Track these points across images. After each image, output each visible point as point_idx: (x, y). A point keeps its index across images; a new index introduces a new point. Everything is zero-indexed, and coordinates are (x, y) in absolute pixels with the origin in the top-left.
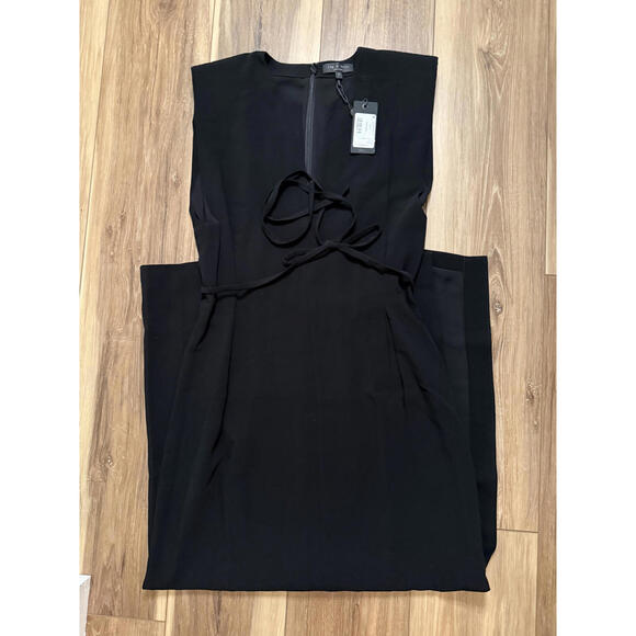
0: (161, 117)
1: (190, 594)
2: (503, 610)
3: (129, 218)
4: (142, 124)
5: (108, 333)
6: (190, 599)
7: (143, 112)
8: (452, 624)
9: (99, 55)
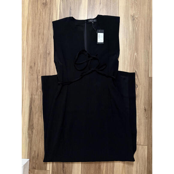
0: (44, 35)
1: (56, 163)
2: (138, 166)
3: (36, 63)
4: (39, 37)
5: (32, 95)
6: (56, 164)
7: (39, 34)
8: (125, 170)
9: (26, 18)
